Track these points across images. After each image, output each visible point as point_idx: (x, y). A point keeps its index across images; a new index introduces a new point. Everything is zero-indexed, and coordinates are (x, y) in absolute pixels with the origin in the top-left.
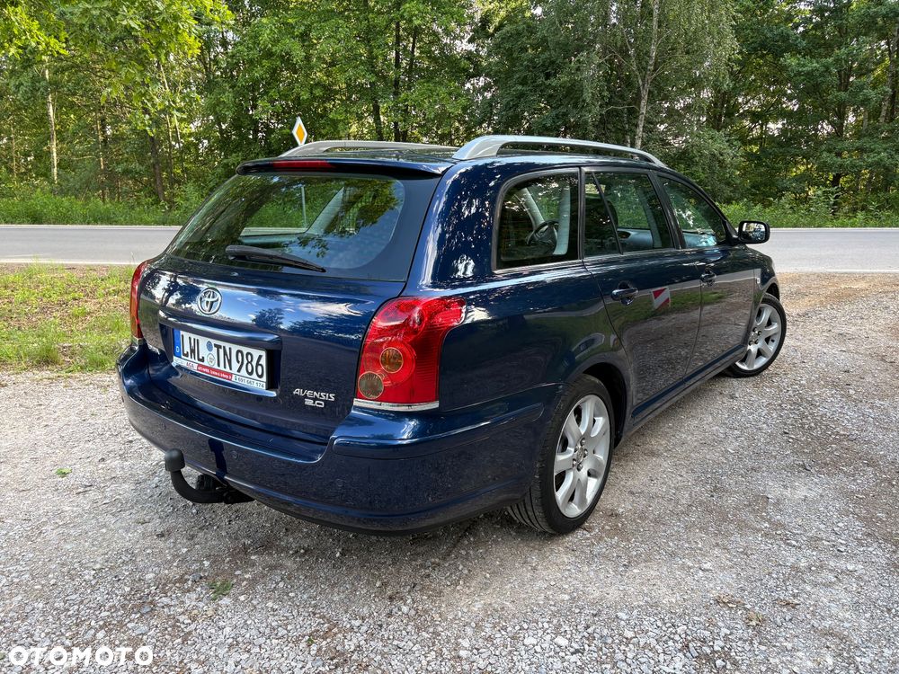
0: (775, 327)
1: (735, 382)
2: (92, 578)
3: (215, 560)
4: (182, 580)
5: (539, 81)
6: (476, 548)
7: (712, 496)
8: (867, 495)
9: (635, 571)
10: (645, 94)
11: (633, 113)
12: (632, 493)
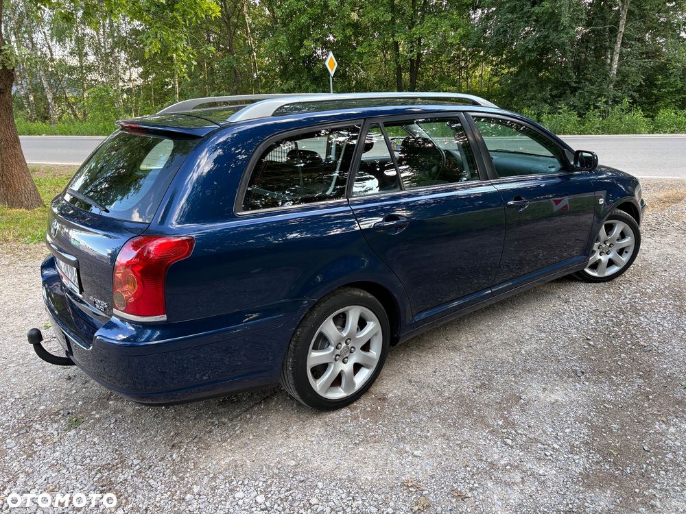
0: (629, 241)
1: (582, 287)
2: (10, 404)
3: (87, 400)
4: (57, 413)
5: (526, 9)
6: (259, 415)
7: (474, 392)
8: (615, 405)
9: (361, 449)
10: (624, 15)
11: (614, 31)
12: (410, 381)
